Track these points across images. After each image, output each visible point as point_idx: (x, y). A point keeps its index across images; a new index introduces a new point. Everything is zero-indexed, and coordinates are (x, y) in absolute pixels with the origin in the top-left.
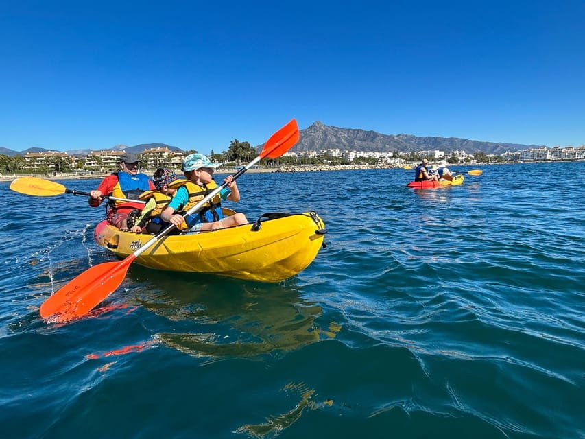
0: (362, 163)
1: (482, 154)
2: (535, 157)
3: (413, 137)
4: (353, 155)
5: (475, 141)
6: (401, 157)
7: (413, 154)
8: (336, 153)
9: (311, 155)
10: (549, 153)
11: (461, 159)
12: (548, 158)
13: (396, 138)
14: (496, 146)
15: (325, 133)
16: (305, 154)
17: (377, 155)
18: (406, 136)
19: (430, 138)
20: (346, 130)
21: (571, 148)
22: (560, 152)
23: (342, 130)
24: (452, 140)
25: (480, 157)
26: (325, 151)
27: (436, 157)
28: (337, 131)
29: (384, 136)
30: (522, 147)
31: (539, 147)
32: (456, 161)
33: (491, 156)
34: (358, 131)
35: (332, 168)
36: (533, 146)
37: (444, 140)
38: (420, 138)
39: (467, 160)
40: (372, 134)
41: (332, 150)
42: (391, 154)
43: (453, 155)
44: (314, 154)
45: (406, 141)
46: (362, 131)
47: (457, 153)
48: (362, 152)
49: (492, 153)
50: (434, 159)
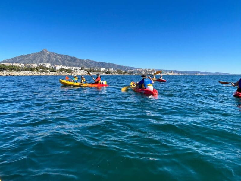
0: (63, 71)
1: (120, 71)
2: (139, 72)
3: (93, 61)
4: (59, 67)
5: (118, 65)
6: (85, 70)
7: (90, 69)
8: (48, 66)
9: (33, 66)
10: (143, 71)
11: (111, 72)
12: (143, 73)
13: (85, 61)
14: (126, 68)
15: (49, 55)
16: (29, 65)
17: (73, 68)
18: (90, 60)
19: (100, 62)
20: (61, 55)
21: (150, 70)
22: (147, 71)
23: (59, 55)
24: (109, 64)
25: (119, 72)
26: (42, 64)
27: (101, 71)
28: (56, 55)
29: (80, 60)
30: (134, 68)
31: (139, 69)
32: (109, 73)
33: (123, 71)
34: (67, 56)
35: (44, 74)
36: (138, 68)
37: (106, 63)
38: (96, 62)
39: (114, 73)
40: (74, 58)
41: (46, 64)
42: (80, 68)
43: (108, 70)
44: (35, 65)
45: (90, 63)
46: (69, 56)
47: (110, 69)
48: (65, 66)
49: (124, 70)
50: (100, 72)
